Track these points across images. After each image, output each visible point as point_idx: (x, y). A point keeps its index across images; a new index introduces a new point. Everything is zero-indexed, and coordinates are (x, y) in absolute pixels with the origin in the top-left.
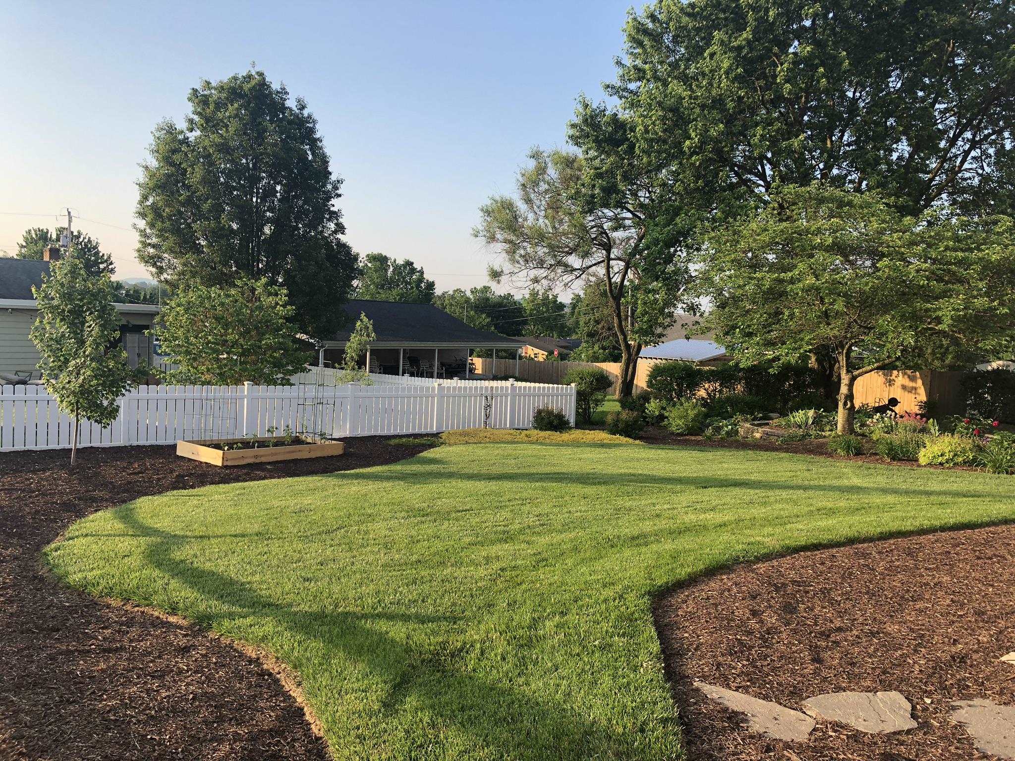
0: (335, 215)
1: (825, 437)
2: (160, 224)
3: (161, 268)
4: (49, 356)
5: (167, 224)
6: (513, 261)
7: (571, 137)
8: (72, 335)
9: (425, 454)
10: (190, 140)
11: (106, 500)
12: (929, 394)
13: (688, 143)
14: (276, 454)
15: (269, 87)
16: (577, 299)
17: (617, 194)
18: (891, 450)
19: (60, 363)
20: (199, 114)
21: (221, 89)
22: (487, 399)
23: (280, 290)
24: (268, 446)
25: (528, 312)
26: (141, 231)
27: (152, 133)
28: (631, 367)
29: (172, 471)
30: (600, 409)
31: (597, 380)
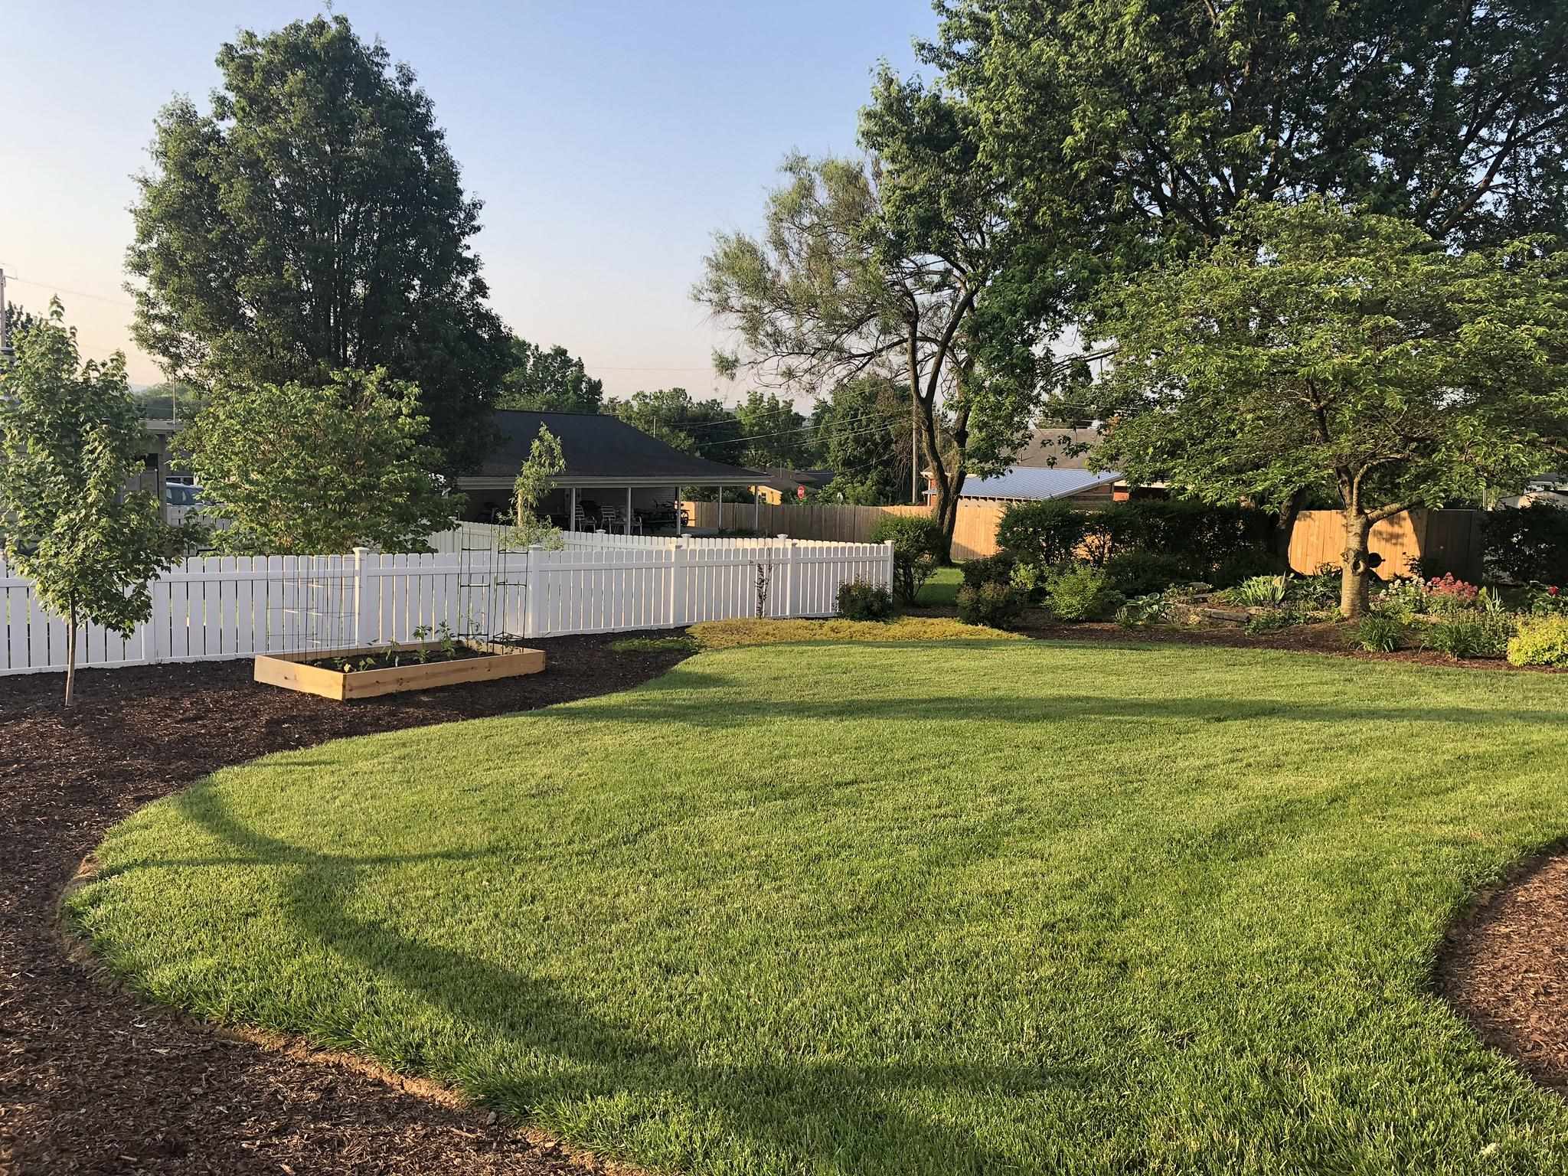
0: (471, 265)
1: (1320, 621)
2: (176, 280)
3: (178, 357)
4: (17, 508)
5: (189, 280)
6: (755, 343)
7: (866, 134)
8: (59, 468)
9: (681, 667)
10: (222, 134)
11: (151, 776)
12: (1425, 544)
13: (1069, 140)
14: (434, 675)
15: (355, 44)
16: (823, 409)
17: (941, 229)
18: (1458, 641)
19: (37, 521)
20: (238, 89)
21: (273, 45)
22: (760, 570)
23: (407, 388)
24: (417, 662)
25: (747, 429)
26: (140, 295)
27: (155, 121)
28: (948, 513)
29: (255, 714)
30: (928, 581)
31: (927, 534)
